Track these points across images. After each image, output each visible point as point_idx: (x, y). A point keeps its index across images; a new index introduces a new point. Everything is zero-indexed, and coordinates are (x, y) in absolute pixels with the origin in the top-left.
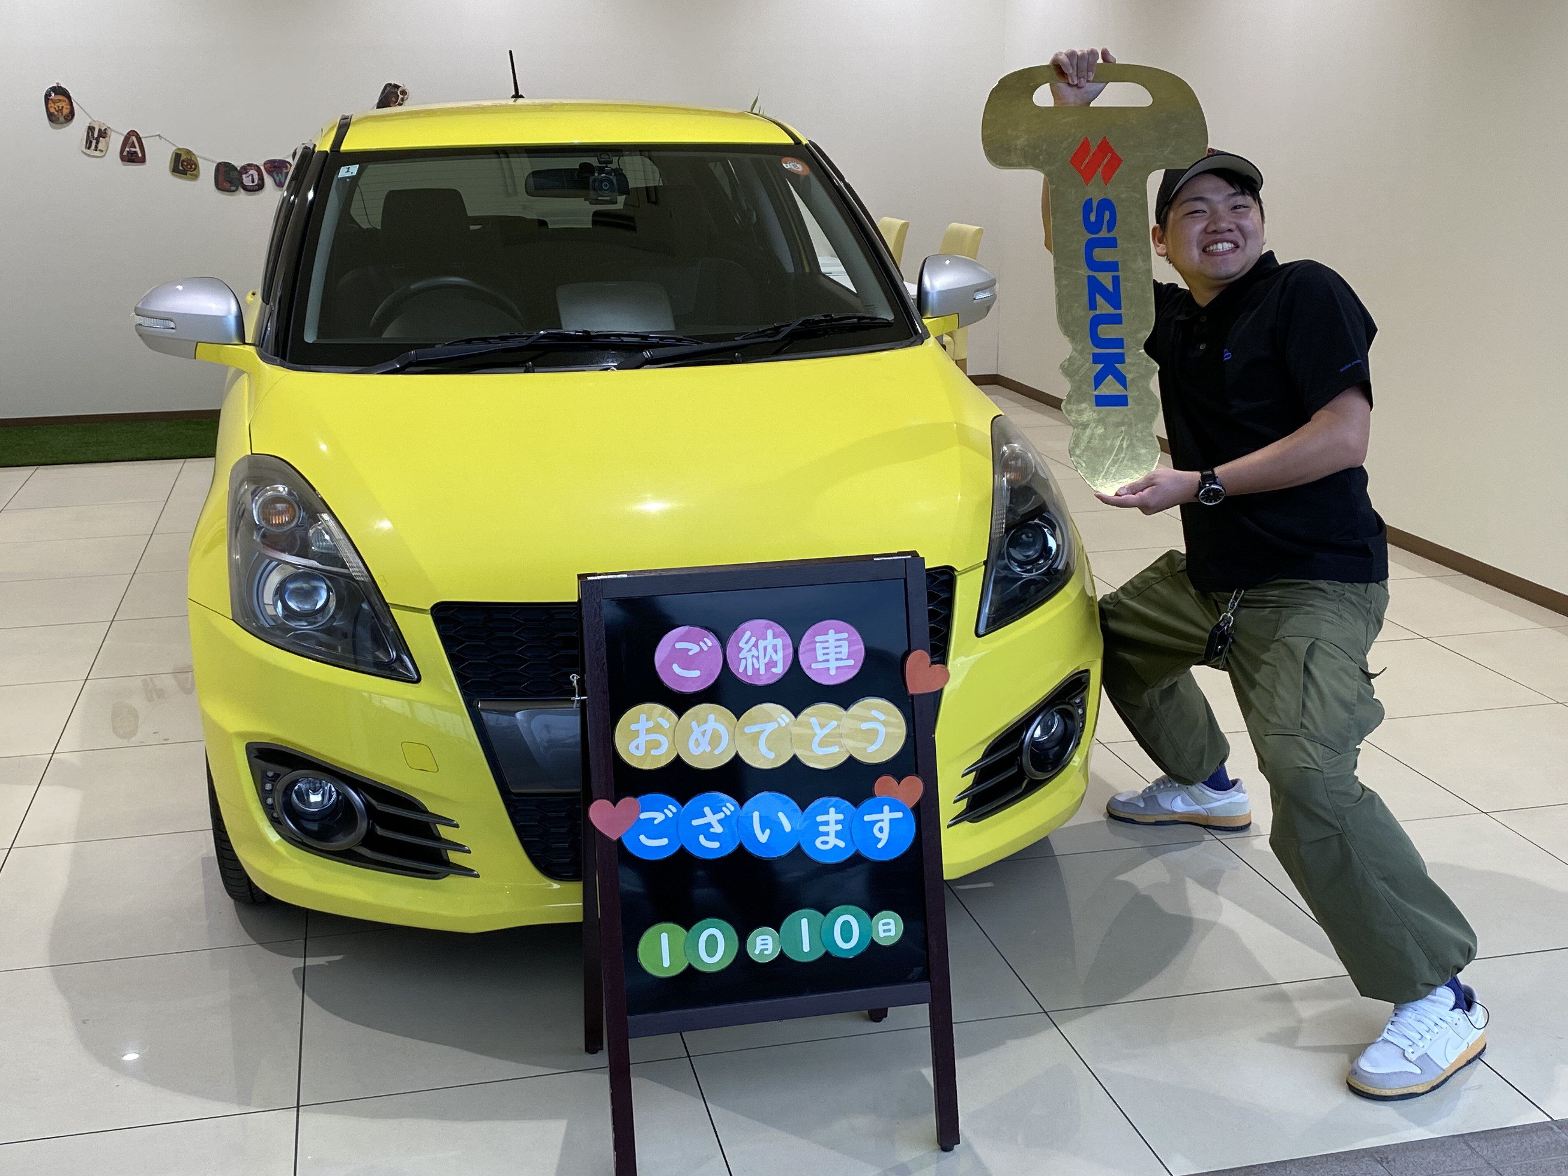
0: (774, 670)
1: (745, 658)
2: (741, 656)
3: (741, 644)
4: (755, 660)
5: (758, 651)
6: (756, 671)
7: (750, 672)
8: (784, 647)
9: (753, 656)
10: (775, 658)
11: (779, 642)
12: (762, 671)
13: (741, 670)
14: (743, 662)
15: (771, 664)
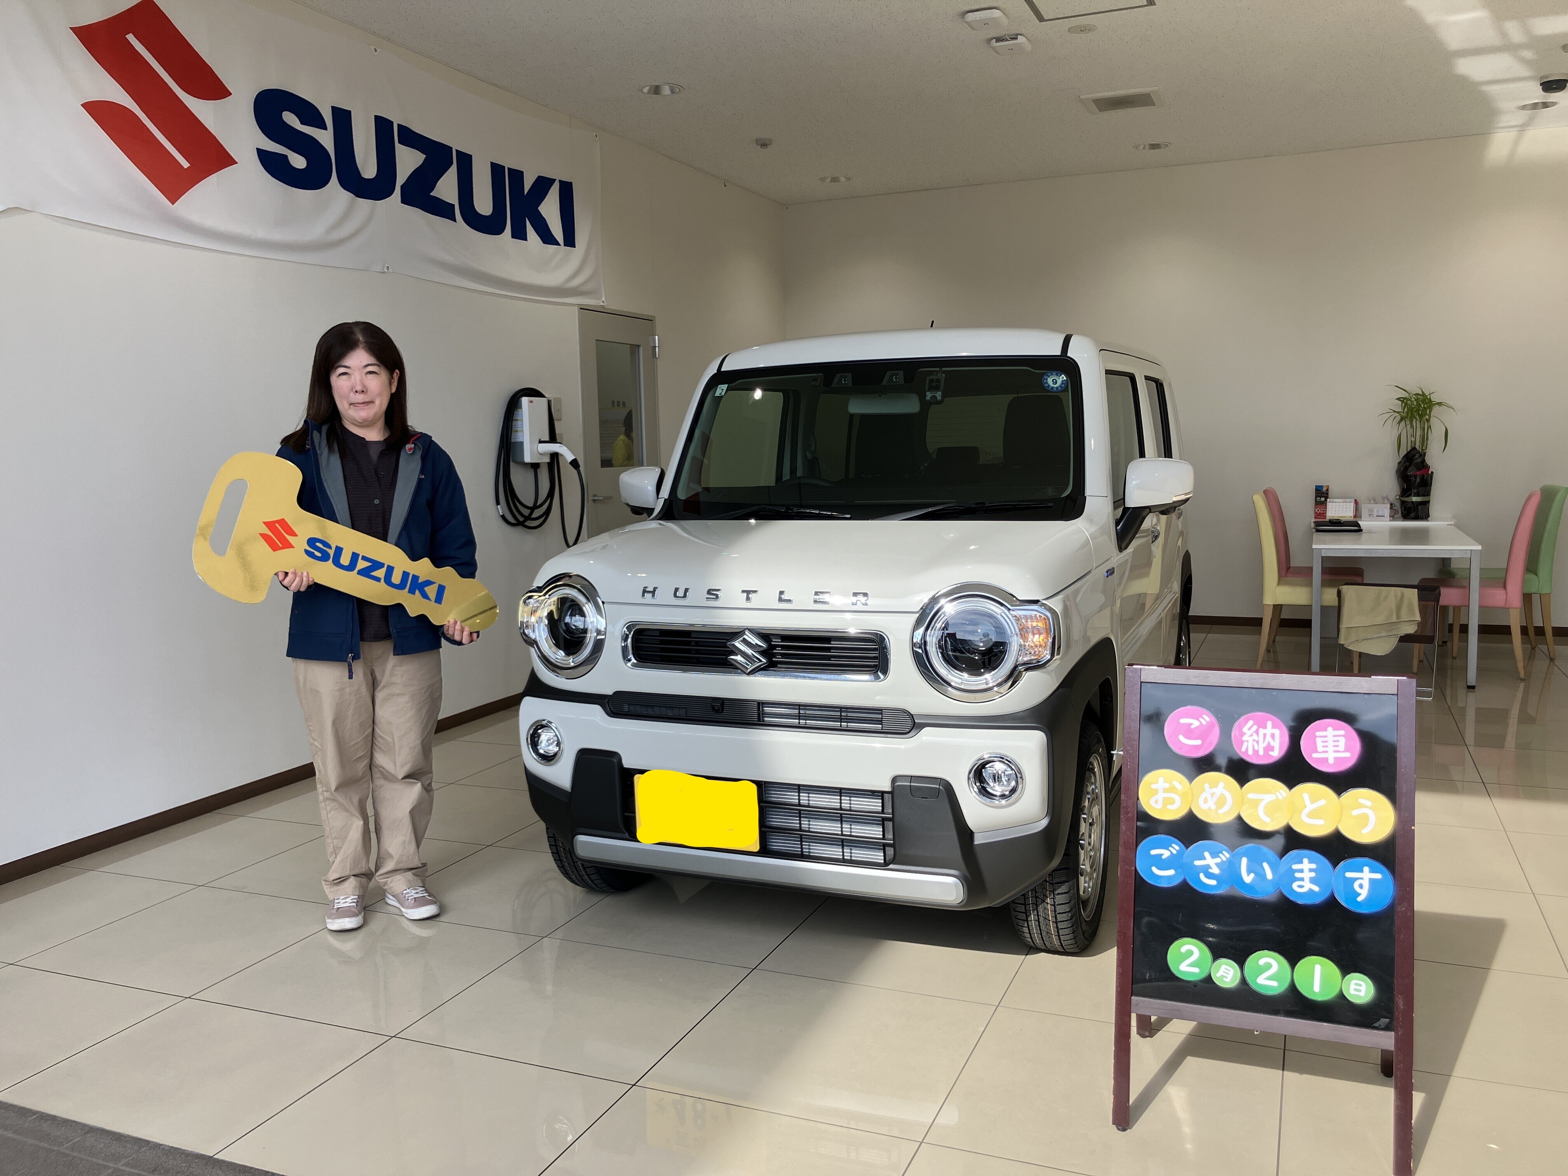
0: (1271, 753)
1: (1247, 741)
2: (1244, 738)
3: (1245, 730)
4: (1255, 743)
5: (1258, 737)
6: (1256, 752)
7: (1250, 752)
8: (1281, 736)
9: (1254, 740)
10: (1272, 744)
11: (1277, 732)
12: (1261, 753)
13: (1243, 749)
14: (1245, 744)
15: (1269, 748)
